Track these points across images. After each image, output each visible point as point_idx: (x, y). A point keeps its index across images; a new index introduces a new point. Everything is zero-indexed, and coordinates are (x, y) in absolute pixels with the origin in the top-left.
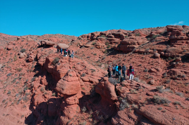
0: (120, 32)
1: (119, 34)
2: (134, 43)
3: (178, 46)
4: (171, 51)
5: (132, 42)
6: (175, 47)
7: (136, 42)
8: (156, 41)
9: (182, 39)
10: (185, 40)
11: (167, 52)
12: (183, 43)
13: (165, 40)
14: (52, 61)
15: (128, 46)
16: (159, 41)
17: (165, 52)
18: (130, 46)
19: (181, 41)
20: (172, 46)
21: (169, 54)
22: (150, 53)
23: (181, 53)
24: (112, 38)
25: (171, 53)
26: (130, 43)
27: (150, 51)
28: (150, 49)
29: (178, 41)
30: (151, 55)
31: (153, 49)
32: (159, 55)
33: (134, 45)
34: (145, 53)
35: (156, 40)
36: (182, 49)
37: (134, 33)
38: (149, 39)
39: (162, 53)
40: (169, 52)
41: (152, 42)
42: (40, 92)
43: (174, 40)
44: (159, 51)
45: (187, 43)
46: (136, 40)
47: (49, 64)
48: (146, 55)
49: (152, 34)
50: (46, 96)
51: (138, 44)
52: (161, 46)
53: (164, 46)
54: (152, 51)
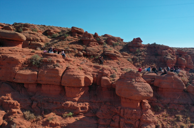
2: (37, 39)
3: (93, 46)
4: (91, 50)
5: (35, 38)
6: (92, 47)
7: (39, 38)
8: (68, 40)
9: (93, 41)
10: (95, 42)
11: (88, 52)
12: (95, 44)
13: (75, 40)
15: (29, 42)
16: (71, 40)
18: (32, 43)
19: (93, 43)
20: (88, 46)
21: (91, 53)
23: (98, 52)
25: (92, 52)
26: (32, 39)
27: (70, 49)
28: (70, 48)
29: (91, 42)
30: (73, 54)
31: (73, 48)
32: (82, 54)
33: (37, 41)
34: (67, 52)
35: (68, 39)
36: (98, 49)
37: (27, 27)
38: (50, 37)
39: (83, 51)
40: (90, 51)
41: (64, 41)
42: (28, 122)
43: (86, 41)
44: (79, 50)
45: (97, 44)
46: (39, 37)
47: (17, 68)
48: (68, 53)
49: (51, 32)
50: (54, 122)
51: (42, 41)
52: (77, 45)
53: (80, 46)
54: (72, 50)
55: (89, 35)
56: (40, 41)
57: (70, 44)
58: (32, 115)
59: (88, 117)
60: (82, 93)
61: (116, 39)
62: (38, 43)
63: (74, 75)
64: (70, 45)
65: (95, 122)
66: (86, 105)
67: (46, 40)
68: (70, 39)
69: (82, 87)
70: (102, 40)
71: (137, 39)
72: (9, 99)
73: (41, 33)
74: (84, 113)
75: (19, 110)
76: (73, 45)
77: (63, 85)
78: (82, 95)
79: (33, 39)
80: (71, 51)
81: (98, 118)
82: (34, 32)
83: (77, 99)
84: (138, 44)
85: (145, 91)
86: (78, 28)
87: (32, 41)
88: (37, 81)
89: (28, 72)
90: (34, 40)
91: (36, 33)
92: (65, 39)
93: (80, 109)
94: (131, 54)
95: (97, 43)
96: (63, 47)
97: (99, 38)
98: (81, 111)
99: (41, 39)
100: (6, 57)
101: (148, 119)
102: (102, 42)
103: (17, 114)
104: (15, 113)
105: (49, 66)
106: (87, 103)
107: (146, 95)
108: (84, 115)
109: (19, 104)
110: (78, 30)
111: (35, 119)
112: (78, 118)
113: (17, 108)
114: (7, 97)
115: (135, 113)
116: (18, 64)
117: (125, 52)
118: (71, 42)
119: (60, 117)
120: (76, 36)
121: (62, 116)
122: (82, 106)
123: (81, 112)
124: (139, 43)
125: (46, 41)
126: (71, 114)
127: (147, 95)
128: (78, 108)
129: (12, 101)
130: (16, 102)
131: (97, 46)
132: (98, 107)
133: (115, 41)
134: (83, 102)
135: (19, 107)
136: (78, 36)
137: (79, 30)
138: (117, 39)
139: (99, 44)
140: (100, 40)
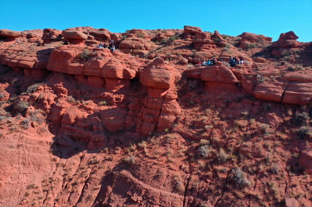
0: (104, 32)
1: (102, 34)
2: (141, 47)
3: (206, 50)
4: (201, 56)
5: (138, 45)
6: (203, 51)
7: (142, 45)
8: (175, 45)
9: (207, 43)
10: (211, 44)
11: (196, 57)
12: (210, 47)
13: (185, 43)
14: (75, 55)
15: (132, 50)
16: (179, 44)
17: (193, 56)
18: (134, 51)
19: (208, 45)
20: (199, 50)
21: (199, 59)
22: (174, 58)
24: (92, 39)
25: (201, 58)
26: (134, 46)
27: (173, 56)
28: (173, 54)
29: (204, 45)
30: (176, 61)
31: (177, 54)
32: (186, 61)
33: (141, 49)
34: (167, 59)
35: (175, 43)
36: (212, 54)
37: (133, 33)
38: (158, 43)
39: (190, 58)
40: (198, 57)
41: (170, 46)
42: (69, 104)
43: (198, 43)
44: (184, 56)
45: (213, 47)
46: (143, 43)
47: (69, 61)
48: (169, 60)
49: (161, 36)
50: (88, 107)
51: (146, 49)
52: (184, 50)
53: (188, 50)
54: (175, 56)
55: (202, 35)
56: (144, 48)
57: (174, 49)
58: (73, 99)
59: (121, 107)
60: (121, 86)
61: (253, 39)
62: (142, 51)
63: (111, 66)
64: (174, 51)
65: (126, 112)
66: (121, 96)
67: (152, 47)
68: (177, 43)
69: (120, 79)
70: (223, 41)
71: (286, 33)
72: (61, 86)
73: (149, 40)
74: (118, 104)
75: (66, 96)
76: (178, 50)
77: (102, 76)
78: (121, 88)
79: (136, 46)
80: (173, 58)
81: (129, 109)
82: (140, 39)
83: (114, 91)
84: (288, 42)
85: (160, 77)
86: (191, 27)
87: (135, 49)
88: (83, 72)
89: (77, 64)
90: (136, 48)
91: (142, 39)
92: (171, 44)
93: (114, 99)
94: (271, 59)
95: (215, 46)
96: (166, 53)
97: (219, 37)
98: (115, 101)
99: (145, 47)
100: (63, 52)
101: (167, 109)
102: (222, 43)
103: (64, 97)
104: (62, 96)
105: (93, 59)
106: (123, 95)
107: (160, 81)
108: (117, 106)
109: (67, 91)
110: (192, 29)
111: (75, 103)
112: (111, 107)
113: (65, 94)
114: (60, 85)
115: (156, 102)
116: (70, 58)
117: (260, 56)
118: (178, 46)
119: (96, 105)
120: (189, 39)
121: (98, 104)
122: (117, 97)
123: (115, 103)
124: (289, 40)
125: (150, 48)
126: (105, 102)
127: (162, 81)
128: (112, 98)
129: (62, 88)
130: (65, 89)
131: (212, 50)
132: (132, 100)
133: (251, 42)
134: (119, 94)
135: (67, 93)
136: (191, 38)
137: (194, 30)
138: (256, 38)
139: (218, 47)
140: (220, 40)
